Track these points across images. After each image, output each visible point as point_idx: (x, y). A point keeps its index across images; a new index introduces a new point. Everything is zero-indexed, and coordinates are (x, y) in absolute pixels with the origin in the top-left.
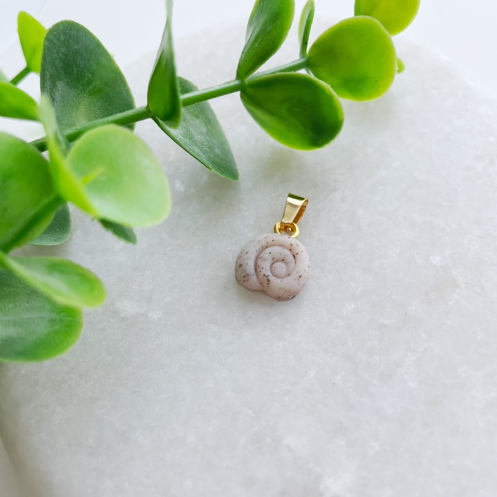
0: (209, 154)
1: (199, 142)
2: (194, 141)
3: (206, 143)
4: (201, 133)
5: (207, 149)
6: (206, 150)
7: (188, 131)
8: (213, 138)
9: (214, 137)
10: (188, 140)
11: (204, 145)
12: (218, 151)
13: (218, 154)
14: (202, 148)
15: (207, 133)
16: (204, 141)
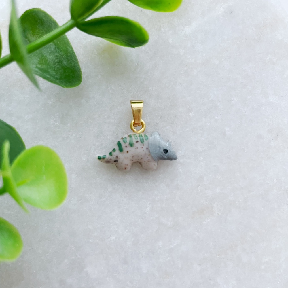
0: (60, 71)
1: (51, 62)
2: (48, 64)
3: (56, 60)
4: (52, 52)
5: (58, 66)
6: (58, 68)
7: (42, 56)
8: (60, 52)
9: (60, 50)
10: (44, 66)
11: (55, 64)
12: (65, 63)
13: (66, 66)
14: (55, 68)
15: (55, 49)
16: (55, 58)
